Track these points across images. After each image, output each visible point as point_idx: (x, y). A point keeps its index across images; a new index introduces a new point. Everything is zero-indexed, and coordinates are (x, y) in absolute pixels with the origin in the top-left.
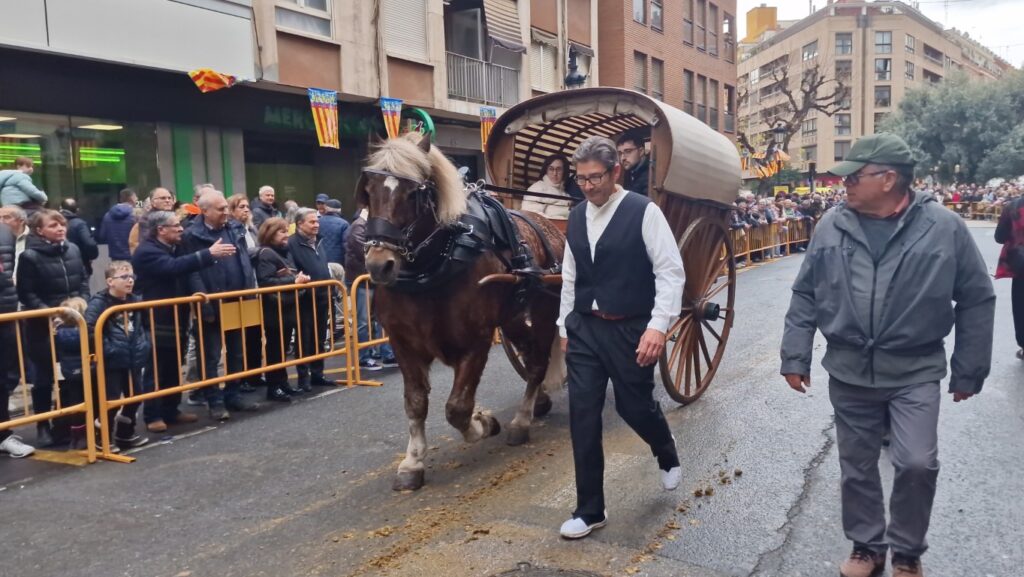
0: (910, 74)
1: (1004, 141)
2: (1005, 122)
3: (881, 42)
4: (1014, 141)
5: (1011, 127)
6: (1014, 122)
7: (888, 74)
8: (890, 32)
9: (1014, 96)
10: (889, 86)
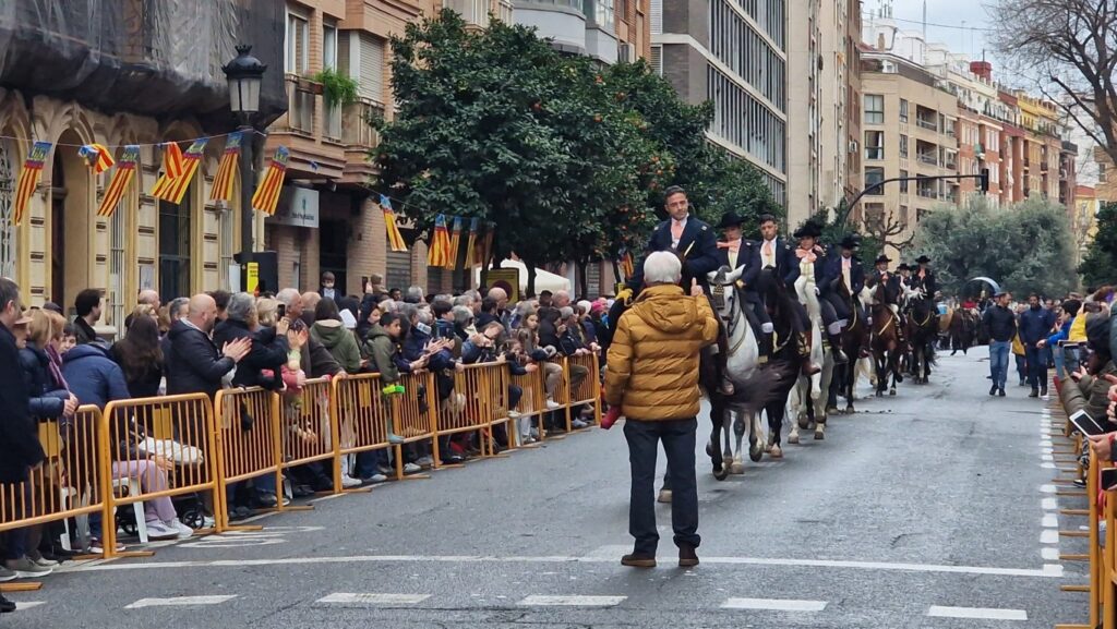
0: (904, 153)
1: (1017, 269)
2: (1018, 250)
3: (871, 109)
4: (1025, 269)
5: (1022, 255)
6: (1025, 250)
7: (880, 152)
8: (882, 97)
9: (1025, 226)
10: (883, 169)
